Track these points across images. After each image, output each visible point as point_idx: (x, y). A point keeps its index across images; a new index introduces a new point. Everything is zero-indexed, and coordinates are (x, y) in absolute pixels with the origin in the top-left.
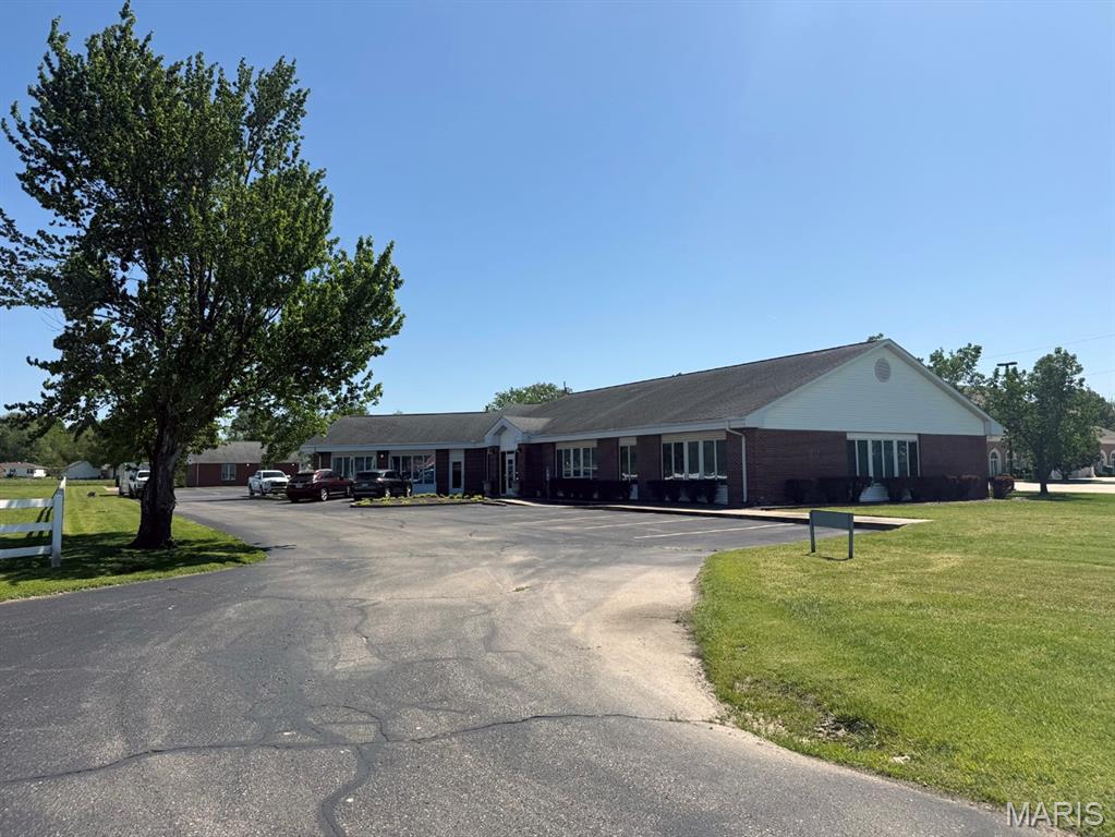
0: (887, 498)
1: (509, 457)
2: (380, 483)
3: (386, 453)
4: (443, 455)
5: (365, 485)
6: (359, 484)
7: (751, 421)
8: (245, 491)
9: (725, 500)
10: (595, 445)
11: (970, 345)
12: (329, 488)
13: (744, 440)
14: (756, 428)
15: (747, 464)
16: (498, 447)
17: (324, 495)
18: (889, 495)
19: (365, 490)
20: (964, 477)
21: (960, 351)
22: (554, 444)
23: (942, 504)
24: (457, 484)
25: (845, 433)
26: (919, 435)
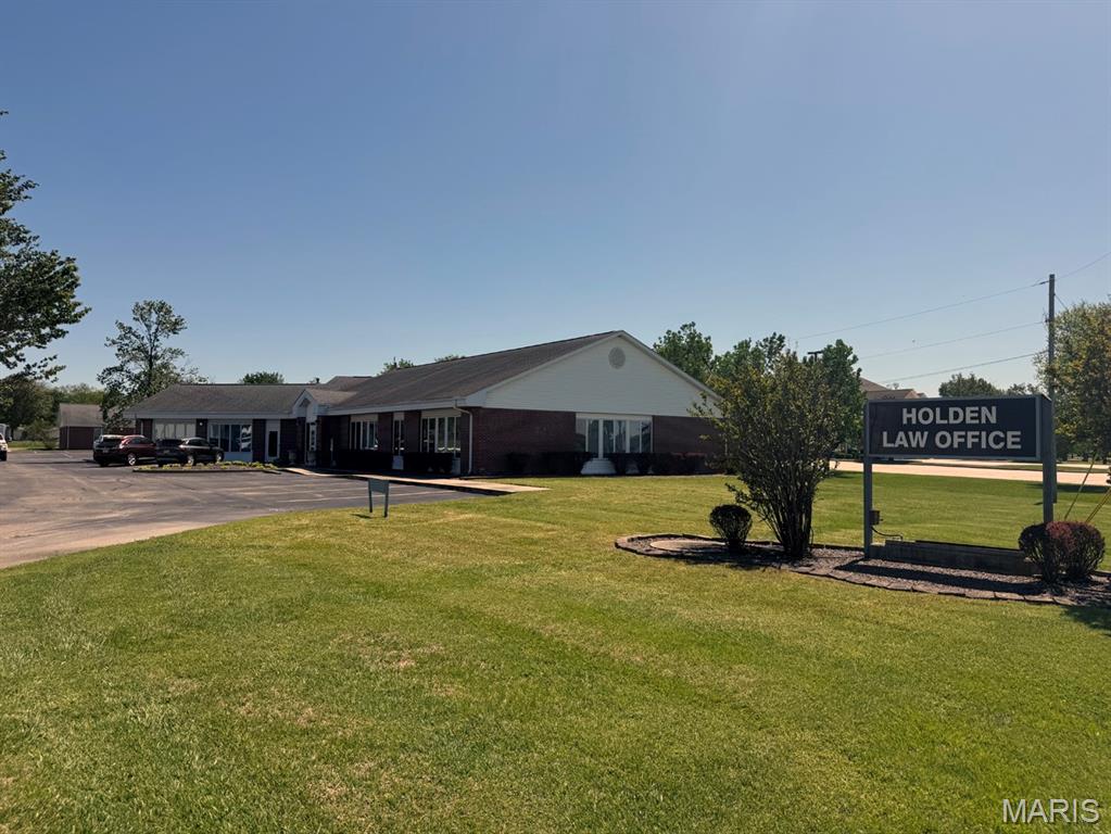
0: (614, 471)
1: (313, 428)
2: (182, 450)
3: (205, 421)
4: (259, 425)
5: (167, 452)
6: (161, 450)
7: (472, 401)
8: (89, 455)
9: (458, 470)
10: (375, 419)
11: (775, 334)
12: (137, 453)
13: (471, 417)
14: (480, 408)
15: (473, 439)
16: (304, 419)
17: (132, 460)
18: (616, 468)
19: (166, 456)
20: (690, 454)
21: (765, 340)
22: (349, 416)
23: (668, 477)
24: (273, 452)
25: (574, 414)
26: (654, 417)
